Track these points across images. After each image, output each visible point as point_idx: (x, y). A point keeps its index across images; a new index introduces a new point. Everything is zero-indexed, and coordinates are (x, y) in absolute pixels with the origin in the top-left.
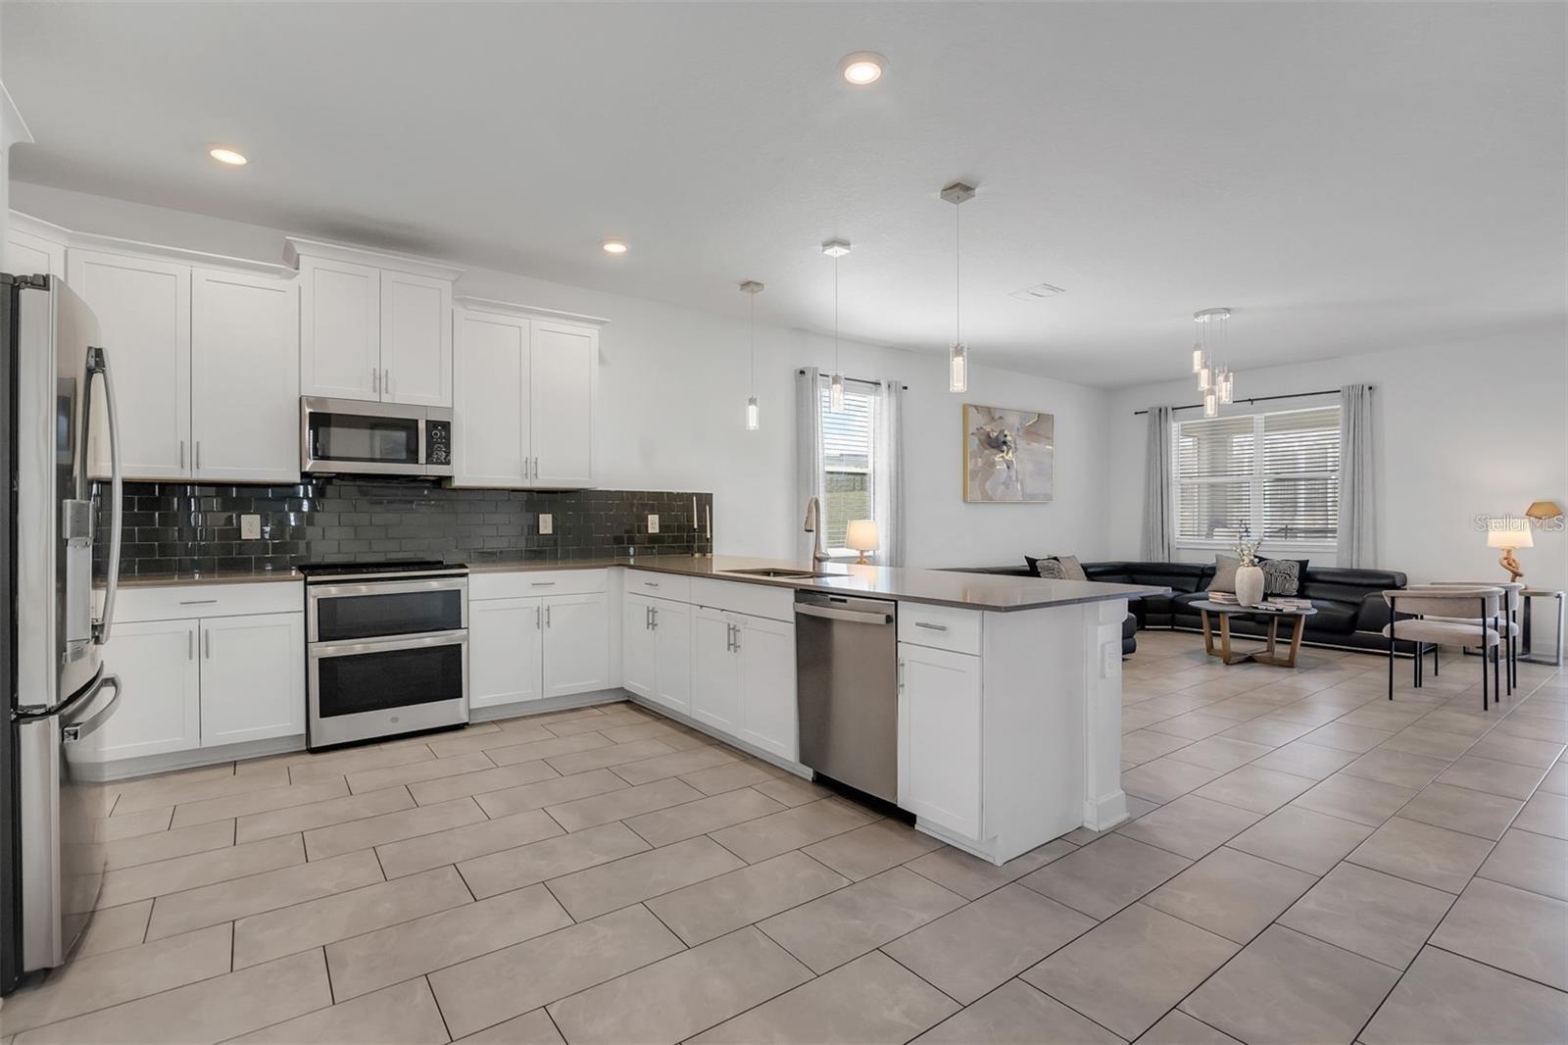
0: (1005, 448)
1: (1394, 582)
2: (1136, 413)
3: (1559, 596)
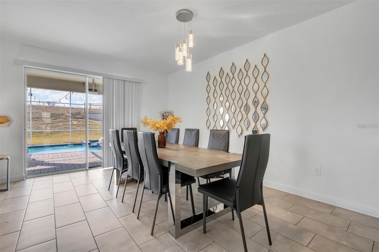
3: (7, 159)
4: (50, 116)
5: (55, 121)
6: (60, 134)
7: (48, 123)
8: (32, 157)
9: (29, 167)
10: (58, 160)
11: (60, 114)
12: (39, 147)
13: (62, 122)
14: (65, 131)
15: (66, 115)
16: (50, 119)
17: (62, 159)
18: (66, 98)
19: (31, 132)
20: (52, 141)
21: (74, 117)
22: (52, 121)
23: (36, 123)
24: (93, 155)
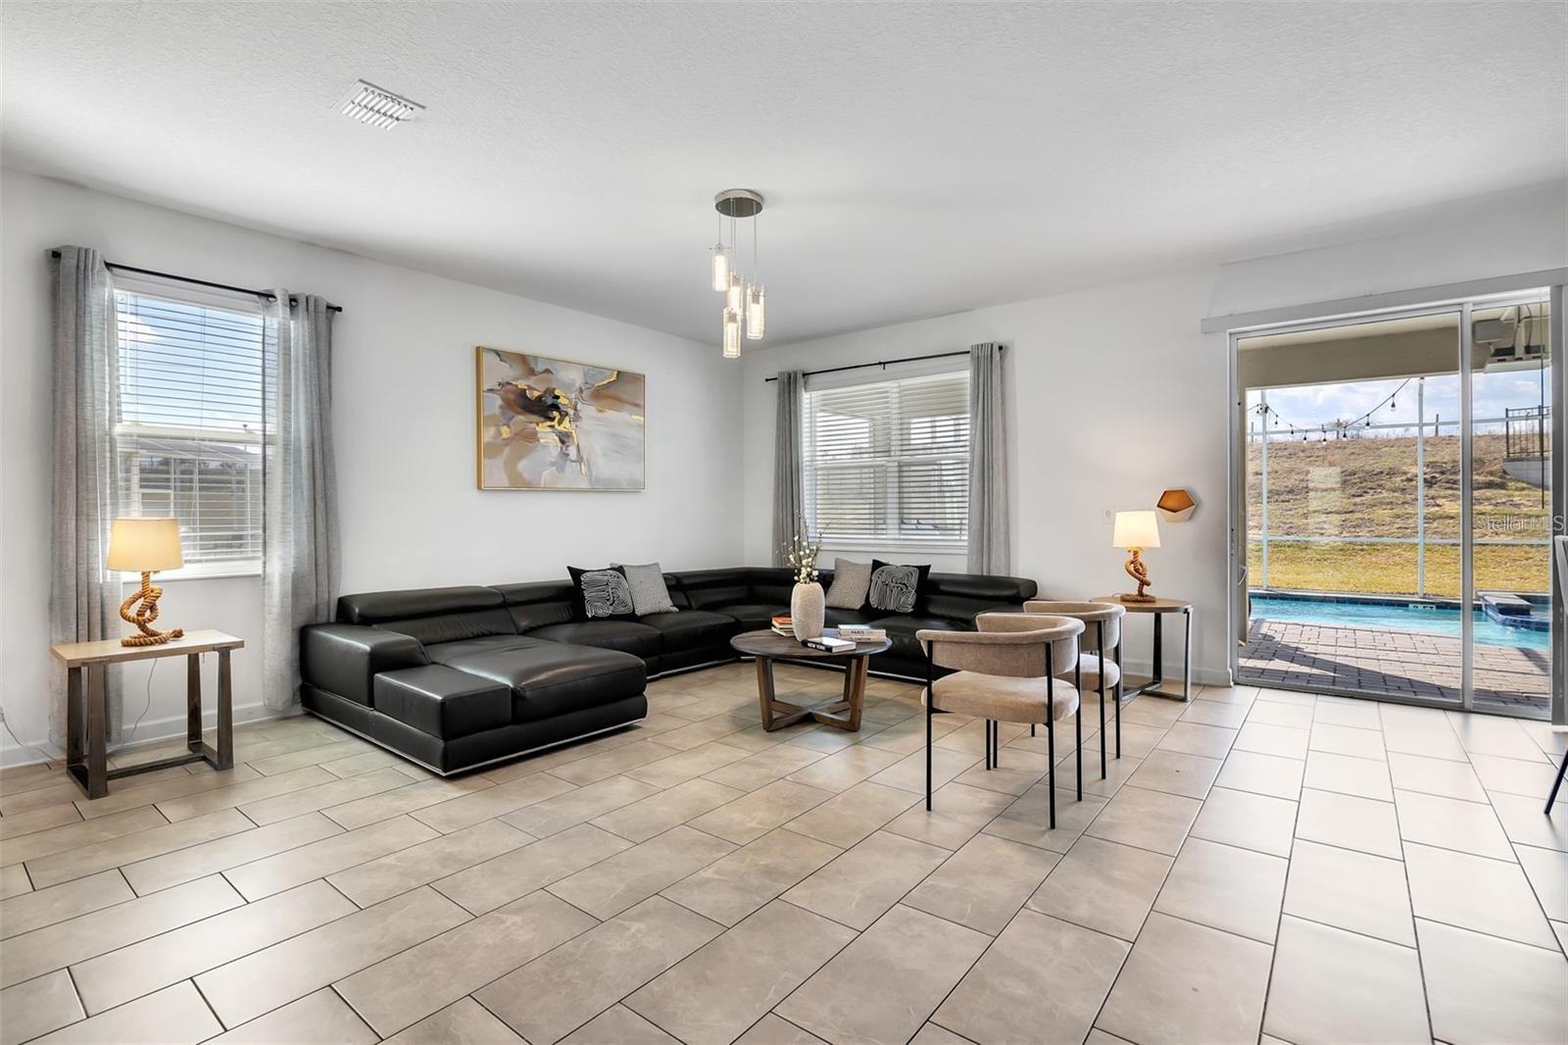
0: (555, 413)
1: (1018, 593)
2: (767, 380)
3: (1186, 611)
4: (1339, 479)
5: (1358, 500)
6: (1381, 558)
7: (1329, 510)
8: (1264, 630)
9: (1250, 658)
10: (1354, 655)
11: (1382, 473)
12: (1292, 599)
13: (1388, 504)
14: (1399, 545)
15: (1409, 476)
16: (1338, 492)
17: (1372, 654)
18: (1393, 405)
19: (1265, 543)
20: (1342, 582)
21: (1447, 482)
22: (1344, 500)
23: (1287, 510)
24: (1530, 663)
